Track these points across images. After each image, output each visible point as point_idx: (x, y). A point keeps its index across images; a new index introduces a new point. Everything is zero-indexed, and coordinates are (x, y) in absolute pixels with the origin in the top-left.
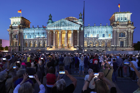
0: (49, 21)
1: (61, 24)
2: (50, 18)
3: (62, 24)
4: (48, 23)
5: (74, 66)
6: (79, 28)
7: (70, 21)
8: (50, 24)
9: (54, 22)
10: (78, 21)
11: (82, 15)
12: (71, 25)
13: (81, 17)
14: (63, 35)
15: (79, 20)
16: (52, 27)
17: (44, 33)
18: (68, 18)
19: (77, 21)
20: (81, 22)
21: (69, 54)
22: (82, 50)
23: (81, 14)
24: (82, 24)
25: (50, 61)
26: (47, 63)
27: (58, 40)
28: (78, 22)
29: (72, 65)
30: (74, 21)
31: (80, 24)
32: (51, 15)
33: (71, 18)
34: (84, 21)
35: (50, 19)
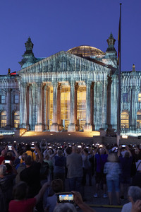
0: (27, 57)
1: (58, 66)
2: (29, 49)
3: (61, 65)
4: (23, 62)
5: (93, 180)
6: (106, 75)
7: (81, 56)
8: (28, 65)
9: (40, 60)
10: (104, 58)
11: (115, 40)
12: (85, 68)
13: (111, 46)
14: (62, 95)
15: (108, 54)
16: (34, 73)
17: (11, 89)
18: (78, 50)
19: (101, 56)
20: (113, 59)
21: (80, 146)
22: (116, 136)
23: (111, 37)
24: (114, 66)
25: (27, 166)
26: (19, 170)
27: (51, 110)
28: (104, 61)
29: (87, 176)
30: (94, 57)
31: (110, 67)
32: (29, 41)
33: (85, 50)
34: (119, 56)
35: (29, 52)
